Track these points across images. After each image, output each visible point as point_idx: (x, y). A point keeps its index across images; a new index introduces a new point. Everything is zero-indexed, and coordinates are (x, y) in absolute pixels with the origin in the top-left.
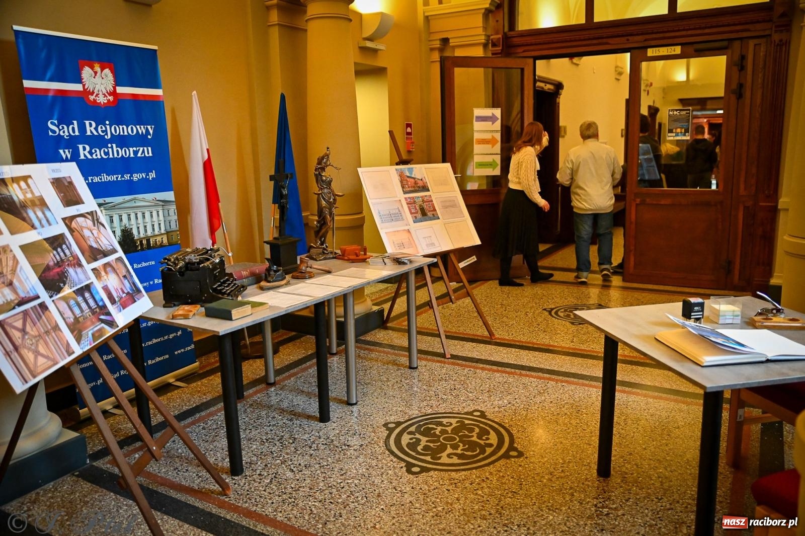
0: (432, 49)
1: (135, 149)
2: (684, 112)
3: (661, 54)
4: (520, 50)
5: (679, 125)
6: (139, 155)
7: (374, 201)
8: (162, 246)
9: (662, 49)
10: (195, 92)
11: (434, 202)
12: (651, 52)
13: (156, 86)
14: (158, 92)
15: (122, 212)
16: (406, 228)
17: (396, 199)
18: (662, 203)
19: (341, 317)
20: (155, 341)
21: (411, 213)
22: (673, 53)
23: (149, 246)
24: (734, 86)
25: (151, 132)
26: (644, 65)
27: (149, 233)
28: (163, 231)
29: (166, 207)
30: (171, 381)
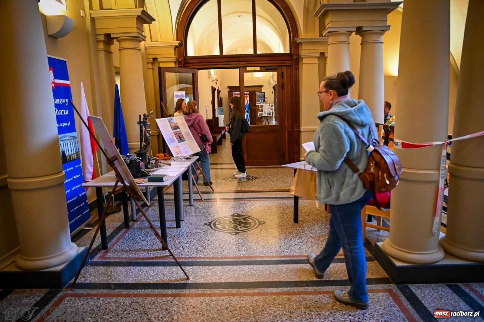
0: (148, 63)
1: (62, 111)
2: (262, 94)
3: (252, 70)
4: (191, 65)
5: (261, 99)
6: (64, 114)
7: (165, 134)
8: (75, 159)
9: (252, 68)
10: (82, 83)
11: (182, 134)
12: (248, 69)
13: (67, 79)
14: (68, 82)
15: (64, 142)
16: (177, 145)
17: (170, 133)
18: (256, 131)
19: (144, 190)
20: (77, 207)
21: (177, 139)
22: (257, 70)
23: (70, 160)
24: (280, 84)
25: (67, 102)
26: (245, 74)
27: (70, 153)
28: (75, 152)
29: (75, 140)
30: (83, 228)
